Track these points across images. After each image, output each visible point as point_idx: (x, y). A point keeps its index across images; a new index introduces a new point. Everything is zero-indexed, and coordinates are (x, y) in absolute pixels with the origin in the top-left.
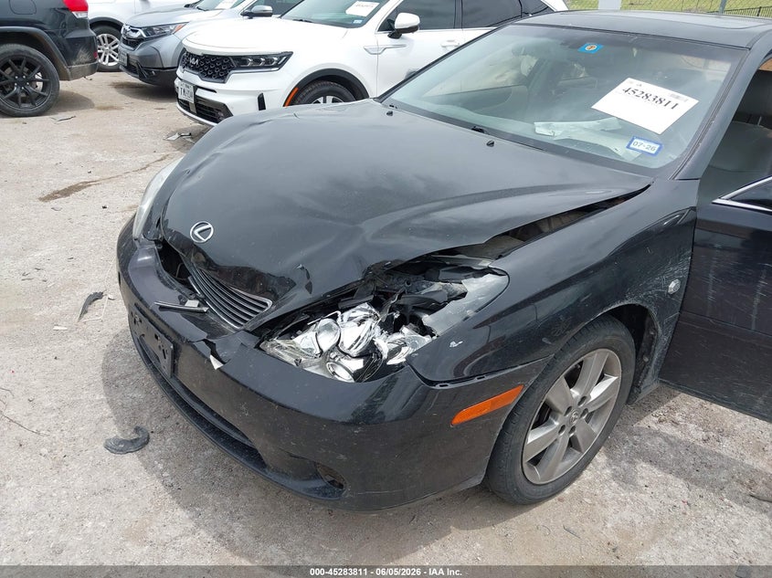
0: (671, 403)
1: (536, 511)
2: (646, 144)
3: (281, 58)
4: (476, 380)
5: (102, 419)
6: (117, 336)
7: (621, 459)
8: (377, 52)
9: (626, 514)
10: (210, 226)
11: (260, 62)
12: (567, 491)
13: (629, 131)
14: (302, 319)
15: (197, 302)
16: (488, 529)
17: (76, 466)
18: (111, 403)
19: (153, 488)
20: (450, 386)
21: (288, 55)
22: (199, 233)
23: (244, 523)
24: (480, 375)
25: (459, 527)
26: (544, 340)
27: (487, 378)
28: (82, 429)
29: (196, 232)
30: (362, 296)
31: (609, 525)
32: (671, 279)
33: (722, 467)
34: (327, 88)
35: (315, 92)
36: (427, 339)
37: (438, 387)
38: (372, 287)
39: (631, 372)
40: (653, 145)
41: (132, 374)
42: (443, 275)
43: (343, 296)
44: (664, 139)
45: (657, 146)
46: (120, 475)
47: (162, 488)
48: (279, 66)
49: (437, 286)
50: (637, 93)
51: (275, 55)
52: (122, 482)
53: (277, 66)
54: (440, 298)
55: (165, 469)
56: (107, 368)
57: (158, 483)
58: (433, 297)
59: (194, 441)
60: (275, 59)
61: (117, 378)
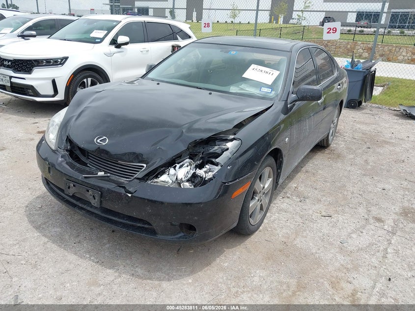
0: (284, 191)
1: (253, 237)
2: (267, 89)
3: (62, 60)
4: (238, 180)
5: (45, 243)
6: (27, 206)
7: (275, 213)
8: (110, 55)
9: (284, 231)
10: (104, 137)
11: (50, 62)
12: (261, 228)
13: (259, 85)
14: (162, 169)
15: (103, 173)
16: (238, 247)
17: (45, 265)
18: (45, 236)
19: (90, 265)
20: (230, 183)
21: (66, 58)
22: (100, 141)
23: (140, 268)
24: (238, 178)
25: (228, 248)
26: (255, 163)
27: (241, 179)
28: (36, 249)
29: (98, 141)
30: (185, 156)
31: (280, 236)
32: (286, 138)
33: (309, 209)
34: (88, 74)
35: (82, 76)
36: (219, 167)
37: (226, 184)
38: (188, 152)
39: (276, 176)
40: (269, 89)
41: (48, 221)
42: (217, 143)
43: (177, 158)
44: (272, 87)
45: (271, 90)
46: (70, 263)
47: (94, 264)
48: (62, 64)
49: (216, 148)
50: (258, 70)
51: (59, 59)
52: (73, 266)
53: (60, 64)
54: (219, 151)
55: (91, 256)
56: (32, 222)
57: (91, 262)
58: (216, 151)
59: (98, 243)
60: (59, 60)
61: (40, 225)
